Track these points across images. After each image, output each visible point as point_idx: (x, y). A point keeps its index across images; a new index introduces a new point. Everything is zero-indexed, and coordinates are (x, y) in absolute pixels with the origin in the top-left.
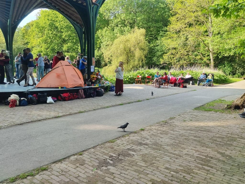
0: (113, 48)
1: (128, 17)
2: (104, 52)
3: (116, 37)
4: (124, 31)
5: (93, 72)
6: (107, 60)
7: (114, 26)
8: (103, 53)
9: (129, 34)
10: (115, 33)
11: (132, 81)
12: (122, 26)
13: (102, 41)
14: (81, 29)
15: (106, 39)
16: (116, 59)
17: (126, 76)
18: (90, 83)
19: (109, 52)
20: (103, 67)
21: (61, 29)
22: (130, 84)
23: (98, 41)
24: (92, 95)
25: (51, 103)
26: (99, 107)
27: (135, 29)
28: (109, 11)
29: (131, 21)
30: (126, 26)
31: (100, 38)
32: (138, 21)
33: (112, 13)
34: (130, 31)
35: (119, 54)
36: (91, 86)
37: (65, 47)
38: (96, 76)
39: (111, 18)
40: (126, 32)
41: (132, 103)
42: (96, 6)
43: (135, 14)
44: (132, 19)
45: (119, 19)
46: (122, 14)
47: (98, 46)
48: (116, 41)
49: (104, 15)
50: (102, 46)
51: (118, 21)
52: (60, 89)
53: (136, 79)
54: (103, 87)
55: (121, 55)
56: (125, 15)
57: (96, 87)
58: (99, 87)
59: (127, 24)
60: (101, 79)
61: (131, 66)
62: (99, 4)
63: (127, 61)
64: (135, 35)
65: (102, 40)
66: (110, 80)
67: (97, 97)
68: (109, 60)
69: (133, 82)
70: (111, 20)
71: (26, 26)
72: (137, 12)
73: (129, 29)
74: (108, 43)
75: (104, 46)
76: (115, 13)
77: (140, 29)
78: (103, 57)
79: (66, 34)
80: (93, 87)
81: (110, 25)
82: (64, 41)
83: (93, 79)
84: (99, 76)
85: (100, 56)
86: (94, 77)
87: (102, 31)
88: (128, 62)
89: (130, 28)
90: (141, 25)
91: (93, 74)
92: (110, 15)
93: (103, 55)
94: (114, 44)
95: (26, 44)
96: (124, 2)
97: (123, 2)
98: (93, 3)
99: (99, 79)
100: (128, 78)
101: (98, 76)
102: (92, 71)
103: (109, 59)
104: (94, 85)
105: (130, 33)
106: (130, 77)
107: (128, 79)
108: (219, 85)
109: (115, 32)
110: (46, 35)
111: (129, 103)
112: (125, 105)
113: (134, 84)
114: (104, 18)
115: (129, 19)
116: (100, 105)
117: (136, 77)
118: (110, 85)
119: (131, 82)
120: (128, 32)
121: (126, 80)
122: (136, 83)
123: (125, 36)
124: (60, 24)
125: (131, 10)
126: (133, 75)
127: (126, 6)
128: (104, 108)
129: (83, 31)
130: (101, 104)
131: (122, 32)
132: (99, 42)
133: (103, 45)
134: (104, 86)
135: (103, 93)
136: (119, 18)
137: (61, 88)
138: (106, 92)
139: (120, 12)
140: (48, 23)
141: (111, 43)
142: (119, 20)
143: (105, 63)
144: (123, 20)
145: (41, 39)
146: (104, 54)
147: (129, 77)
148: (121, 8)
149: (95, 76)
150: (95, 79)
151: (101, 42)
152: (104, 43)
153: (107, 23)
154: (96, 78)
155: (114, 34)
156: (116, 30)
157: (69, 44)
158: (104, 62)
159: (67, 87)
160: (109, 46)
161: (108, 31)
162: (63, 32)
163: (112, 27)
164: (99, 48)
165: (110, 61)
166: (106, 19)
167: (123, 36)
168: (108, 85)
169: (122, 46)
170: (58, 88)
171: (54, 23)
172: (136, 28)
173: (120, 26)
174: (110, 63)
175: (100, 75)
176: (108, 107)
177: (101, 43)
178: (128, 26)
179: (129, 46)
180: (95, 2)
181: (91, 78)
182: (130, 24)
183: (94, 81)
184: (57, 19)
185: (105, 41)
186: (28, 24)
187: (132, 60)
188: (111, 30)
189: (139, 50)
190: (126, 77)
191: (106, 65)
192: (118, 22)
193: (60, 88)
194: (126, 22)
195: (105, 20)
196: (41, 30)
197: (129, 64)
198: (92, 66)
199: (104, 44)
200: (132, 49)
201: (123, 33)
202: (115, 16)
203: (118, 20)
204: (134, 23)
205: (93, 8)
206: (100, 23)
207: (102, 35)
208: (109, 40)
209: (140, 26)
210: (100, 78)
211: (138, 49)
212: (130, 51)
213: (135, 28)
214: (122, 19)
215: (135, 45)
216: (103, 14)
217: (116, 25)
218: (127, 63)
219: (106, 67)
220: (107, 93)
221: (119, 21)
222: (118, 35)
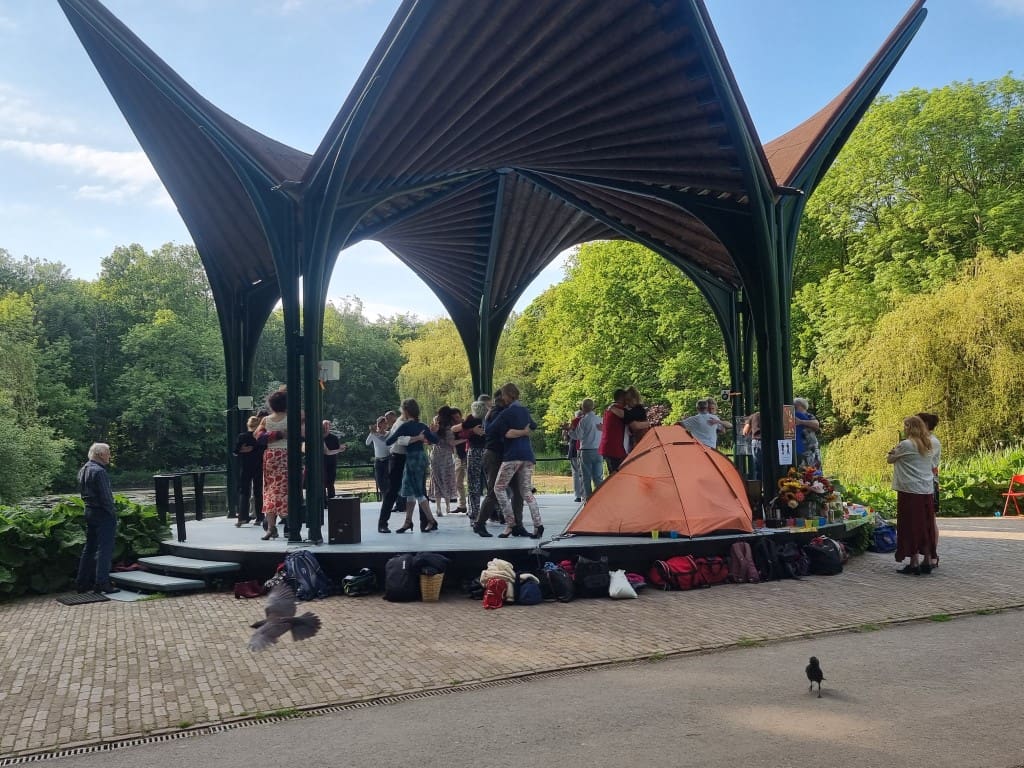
0: (874, 353)
1: (938, 214)
2: (829, 376)
3: (886, 307)
4: (925, 276)
5: (789, 467)
6: (847, 408)
7: (873, 262)
8: (825, 381)
9: (949, 285)
10: (879, 291)
11: (984, 501)
12: (910, 257)
13: (820, 330)
14: (731, 295)
15: (839, 319)
16: (889, 403)
17: (949, 480)
18: (778, 512)
19: (856, 374)
20: (831, 439)
21: (652, 302)
22: (973, 515)
23: (802, 330)
24: (790, 566)
25: (622, 598)
26: (829, 625)
27: (976, 259)
28: (848, 205)
29: (957, 230)
30: (932, 251)
31: (812, 317)
32: (994, 224)
33: (861, 210)
34: (953, 270)
35: (907, 377)
36: (784, 525)
37: (667, 371)
38: (801, 481)
39: (858, 231)
40: (930, 277)
41: (999, 611)
42: (789, 199)
43: (973, 194)
44: (959, 219)
45: (892, 228)
46: (909, 208)
47: (804, 354)
48: (885, 322)
49: (824, 224)
50: (820, 350)
51: (889, 238)
52: (655, 540)
53: (1006, 491)
54: (838, 532)
55: (914, 380)
56: (921, 206)
57: (807, 529)
58: (821, 532)
59: (937, 244)
60: (824, 494)
61: (973, 431)
62: (802, 189)
63: (950, 405)
64: (982, 285)
65: (817, 324)
66: (870, 500)
67: (813, 579)
68: (858, 410)
69: (990, 504)
70: (858, 238)
71: (532, 307)
72: (981, 185)
73: (950, 265)
74: (848, 335)
75: (832, 350)
76: (874, 205)
77: (1003, 255)
78: (829, 396)
79: (670, 318)
80: (792, 532)
81: (852, 261)
82: (664, 347)
83: (791, 497)
84: (817, 484)
85: (814, 395)
86: (793, 489)
87: (819, 288)
88: (954, 409)
89: (951, 258)
90: (1010, 238)
91: (792, 475)
92: (850, 217)
93: (827, 386)
94: (877, 337)
95: (531, 370)
96: (916, 156)
97: (907, 158)
98: (777, 190)
99: (820, 494)
100: (960, 485)
101: (812, 484)
102: (781, 463)
103: (857, 402)
104: (795, 524)
105: (954, 280)
106: (971, 482)
107: (960, 494)
109: (879, 283)
110: (599, 332)
111: (981, 613)
112: (961, 624)
113: (997, 518)
114: (823, 236)
115: (944, 220)
116: (831, 618)
117: (1004, 482)
118: (873, 521)
119: (983, 505)
120: (943, 276)
121: (949, 495)
122: (1007, 514)
123: (927, 297)
124: (647, 286)
125: (952, 180)
126: (989, 475)
127: (923, 168)
128: (854, 631)
129: (737, 303)
130: (835, 614)
131: (912, 282)
132: (808, 333)
133: (825, 346)
134: (844, 526)
135: (842, 559)
136: (896, 226)
137: (662, 535)
138: (857, 555)
139: (896, 197)
140: (606, 288)
141: (863, 332)
142: (897, 230)
143: (840, 420)
144: (912, 231)
145: (580, 347)
146: (833, 382)
147: (964, 481)
148: (899, 183)
149: (798, 484)
150: (801, 496)
151: (814, 334)
152: (832, 338)
153: (838, 252)
154: (804, 490)
155: (873, 295)
156: (881, 277)
157: (680, 355)
158: (835, 415)
159: (683, 533)
160: (854, 348)
161: (843, 286)
162: (657, 314)
163: (861, 266)
164: (808, 360)
165: (861, 412)
166: (834, 237)
167: (918, 298)
168: (865, 520)
169: (916, 342)
170: (649, 535)
171: (626, 286)
172: (984, 253)
173: (903, 255)
174: (863, 418)
175: (821, 480)
176: (869, 628)
177: (815, 338)
178: (941, 252)
179: (953, 336)
180: (786, 183)
181: (783, 493)
182: (952, 239)
183: (794, 503)
184: (636, 268)
185: (836, 327)
186: (537, 300)
187: (975, 402)
188: (858, 279)
189: (1011, 353)
190: (953, 485)
191: (843, 430)
192: (891, 241)
193: (655, 534)
194: (931, 236)
195: (832, 241)
196: (582, 315)
197: (958, 420)
198: (785, 442)
199: (829, 339)
200: (969, 352)
201: (918, 282)
202: (877, 219)
203: (891, 235)
204: (972, 234)
205: (778, 207)
206: (808, 259)
207: (817, 304)
208: (852, 321)
209: (1006, 243)
210: (823, 491)
211: (1001, 349)
212: (959, 358)
213: (979, 254)
214: (912, 226)
215: (985, 332)
216: (817, 220)
217: (882, 254)
218: (951, 417)
219: (847, 439)
220: (858, 559)
221: (896, 238)
222: (895, 294)
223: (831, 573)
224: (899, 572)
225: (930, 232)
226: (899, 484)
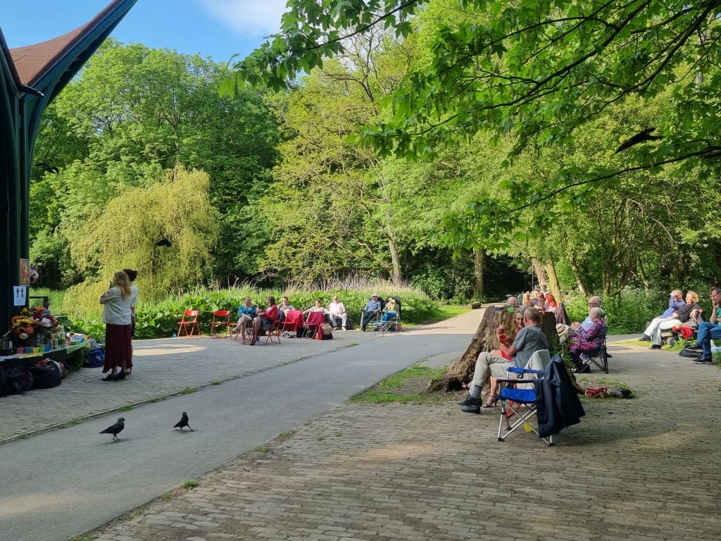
0: (104, 226)
1: (152, 135)
2: (70, 238)
3: (114, 193)
4: (142, 175)
5: (22, 307)
6: (82, 264)
7: (107, 160)
8: (67, 242)
9: (157, 184)
10: (110, 181)
11: (167, 328)
12: (133, 161)
13: (64, 204)
15: (79, 198)
16: (113, 261)
17: (146, 315)
18: (11, 344)
19: (90, 239)
20: (68, 286)
22: (159, 337)
23: (50, 202)
24: (17, 385)
26: (43, 426)
27: (175, 170)
28: (89, 114)
29: (164, 148)
30: (145, 159)
31: (58, 193)
32: (186, 149)
33: (100, 120)
34: (160, 174)
35: (126, 244)
36: (15, 352)
38: (32, 318)
39: (97, 135)
40: (145, 176)
41: (164, 399)
43: (174, 126)
44: (165, 141)
45: (121, 138)
46: (133, 126)
47: (50, 220)
48: (113, 204)
49: (70, 124)
50: (63, 219)
51: (119, 144)
53: (180, 320)
54: (60, 356)
55: (132, 247)
56: (141, 128)
57: (35, 355)
58: (45, 356)
59: (150, 155)
60: (51, 327)
61: (167, 282)
62: (43, 92)
63: (154, 264)
64: (176, 187)
65: (62, 199)
66: (91, 330)
67: (36, 392)
68: (90, 265)
69: (170, 330)
70: (97, 141)
72: (180, 122)
73: (158, 171)
74: (85, 210)
75: (72, 220)
76: (109, 119)
77: (191, 170)
78: (68, 253)
80: (21, 358)
81: (91, 156)
83: (22, 331)
84: (45, 320)
85: (58, 253)
86: (24, 324)
87: (64, 172)
88: (156, 267)
89: (159, 167)
90: (195, 160)
91: (24, 314)
92: (91, 124)
93: (68, 246)
94: (107, 214)
96: (139, 91)
97: (133, 91)
98: (21, 88)
99: (47, 328)
100: (153, 318)
101: (41, 320)
102: (16, 304)
103: (90, 259)
104: (24, 352)
105: (160, 181)
106: (160, 316)
107: (153, 324)
108: (416, 326)
109: (111, 176)
111: (153, 401)
112: (138, 411)
113: (174, 338)
114: (69, 133)
115: (156, 139)
116: (44, 420)
117: (180, 315)
118: (89, 346)
119: (166, 331)
120: (154, 177)
121: (146, 325)
122: (180, 335)
123: (142, 189)
125: (162, 114)
126: (171, 311)
127: (143, 101)
128: (62, 427)
130: (49, 416)
131: (133, 178)
132: (55, 204)
133: (68, 216)
134: (66, 350)
135: (61, 375)
136: (124, 137)
138: (74, 371)
139: (124, 116)
141: (97, 209)
142: (123, 140)
143: (76, 272)
144: (135, 143)
146: (73, 244)
147: (156, 315)
148: (128, 107)
149: (29, 320)
150: (31, 330)
151: (59, 206)
152: (73, 210)
153: (81, 148)
154: (33, 325)
155: (105, 183)
156: (113, 171)
158: (74, 268)
160: (90, 220)
161: (84, 173)
163: (98, 161)
164: (53, 226)
165: (93, 266)
166: (78, 136)
167: (136, 190)
168: (82, 345)
169: (133, 219)
172: (179, 167)
173: (128, 158)
174: (94, 271)
175: (48, 317)
176: (74, 423)
177: (60, 209)
178: (153, 161)
179: (157, 219)
180: (29, 84)
181: (16, 327)
182: (160, 154)
183: (24, 336)
185: (77, 202)
187: (169, 263)
188: (95, 170)
189: (192, 233)
190: (149, 317)
191: (79, 279)
192: (120, 147)
194: (147, 150)
195: (76, 138)
197: (158, 274)
198: (20, 288)
199: (71, 212)
200: (167, 230)
201: (137, 179)
202: (111, 129)
203: (120, 142)
204: (173, 153)
205: (21, 101)
206: (57, 149)
207: (62, 184)
208: (89, 200)
209: (192, 163)
210: (49, 325)
211: (187, 231)
212: (161, 233)
213: (176, 167)
214: (134, 139)
215: (177, 218)
216: (65, 120)
217: (113, 154)
218: (154, 272)
219: (81, 286)
220: (75, 373)
221: (123, 146)
222: (121, 185)
223: (51, 386)
224: (103, 380)
225: (147, 146)
226: (107, 319)
